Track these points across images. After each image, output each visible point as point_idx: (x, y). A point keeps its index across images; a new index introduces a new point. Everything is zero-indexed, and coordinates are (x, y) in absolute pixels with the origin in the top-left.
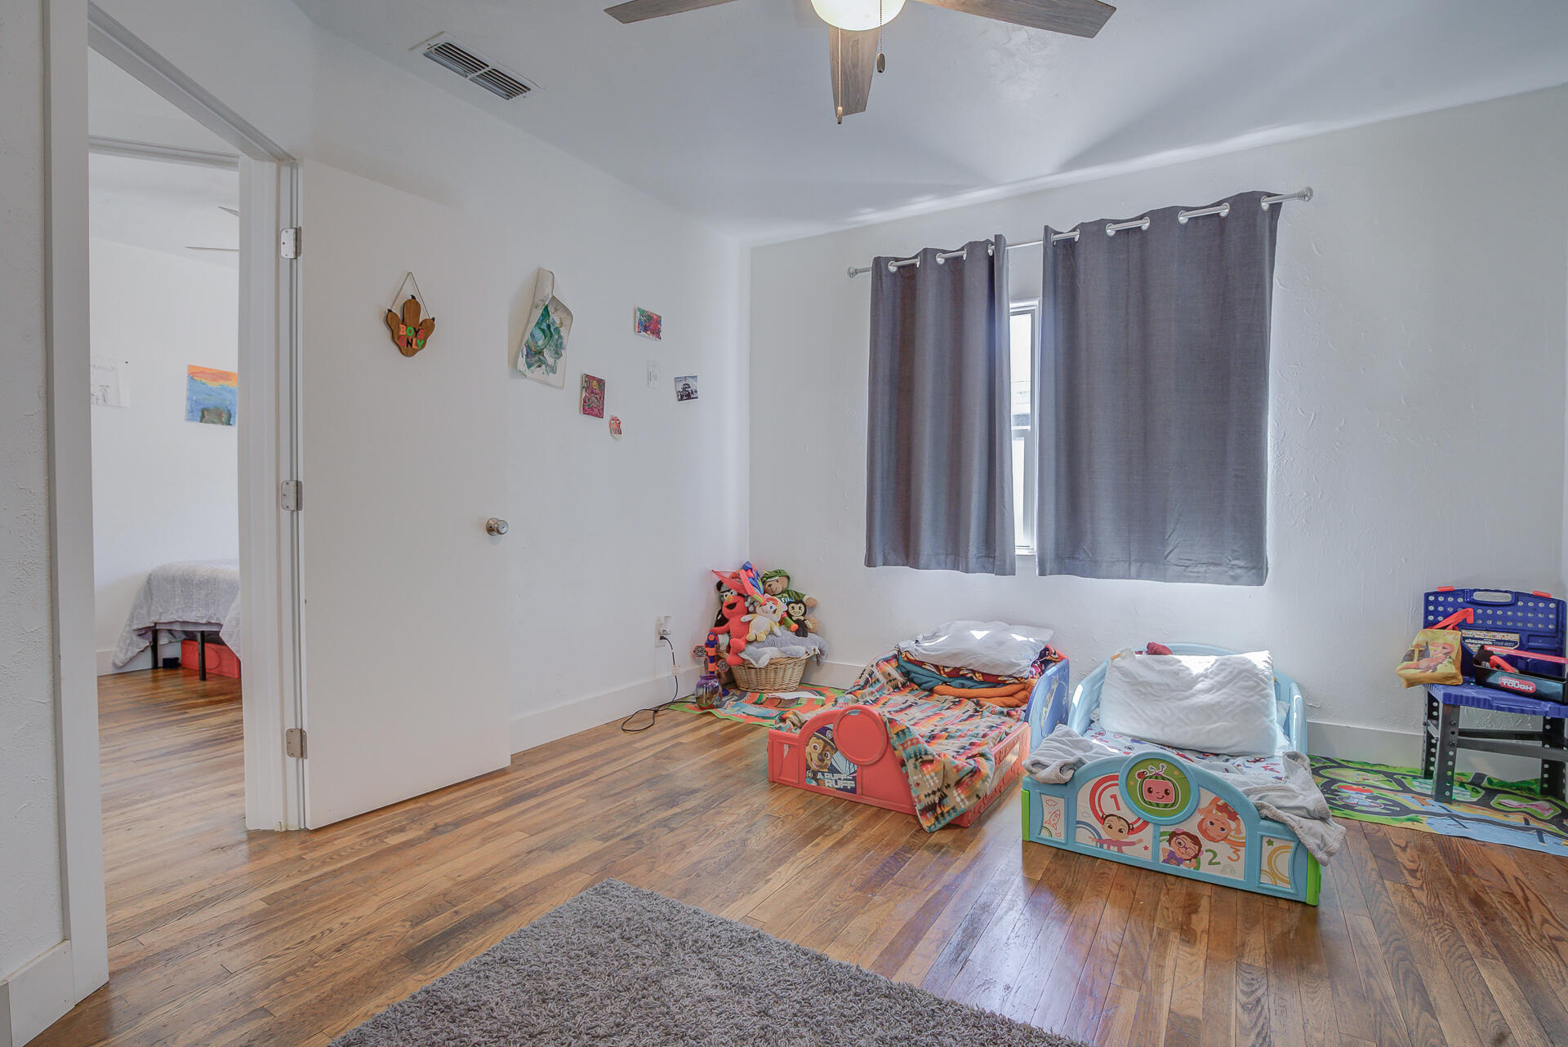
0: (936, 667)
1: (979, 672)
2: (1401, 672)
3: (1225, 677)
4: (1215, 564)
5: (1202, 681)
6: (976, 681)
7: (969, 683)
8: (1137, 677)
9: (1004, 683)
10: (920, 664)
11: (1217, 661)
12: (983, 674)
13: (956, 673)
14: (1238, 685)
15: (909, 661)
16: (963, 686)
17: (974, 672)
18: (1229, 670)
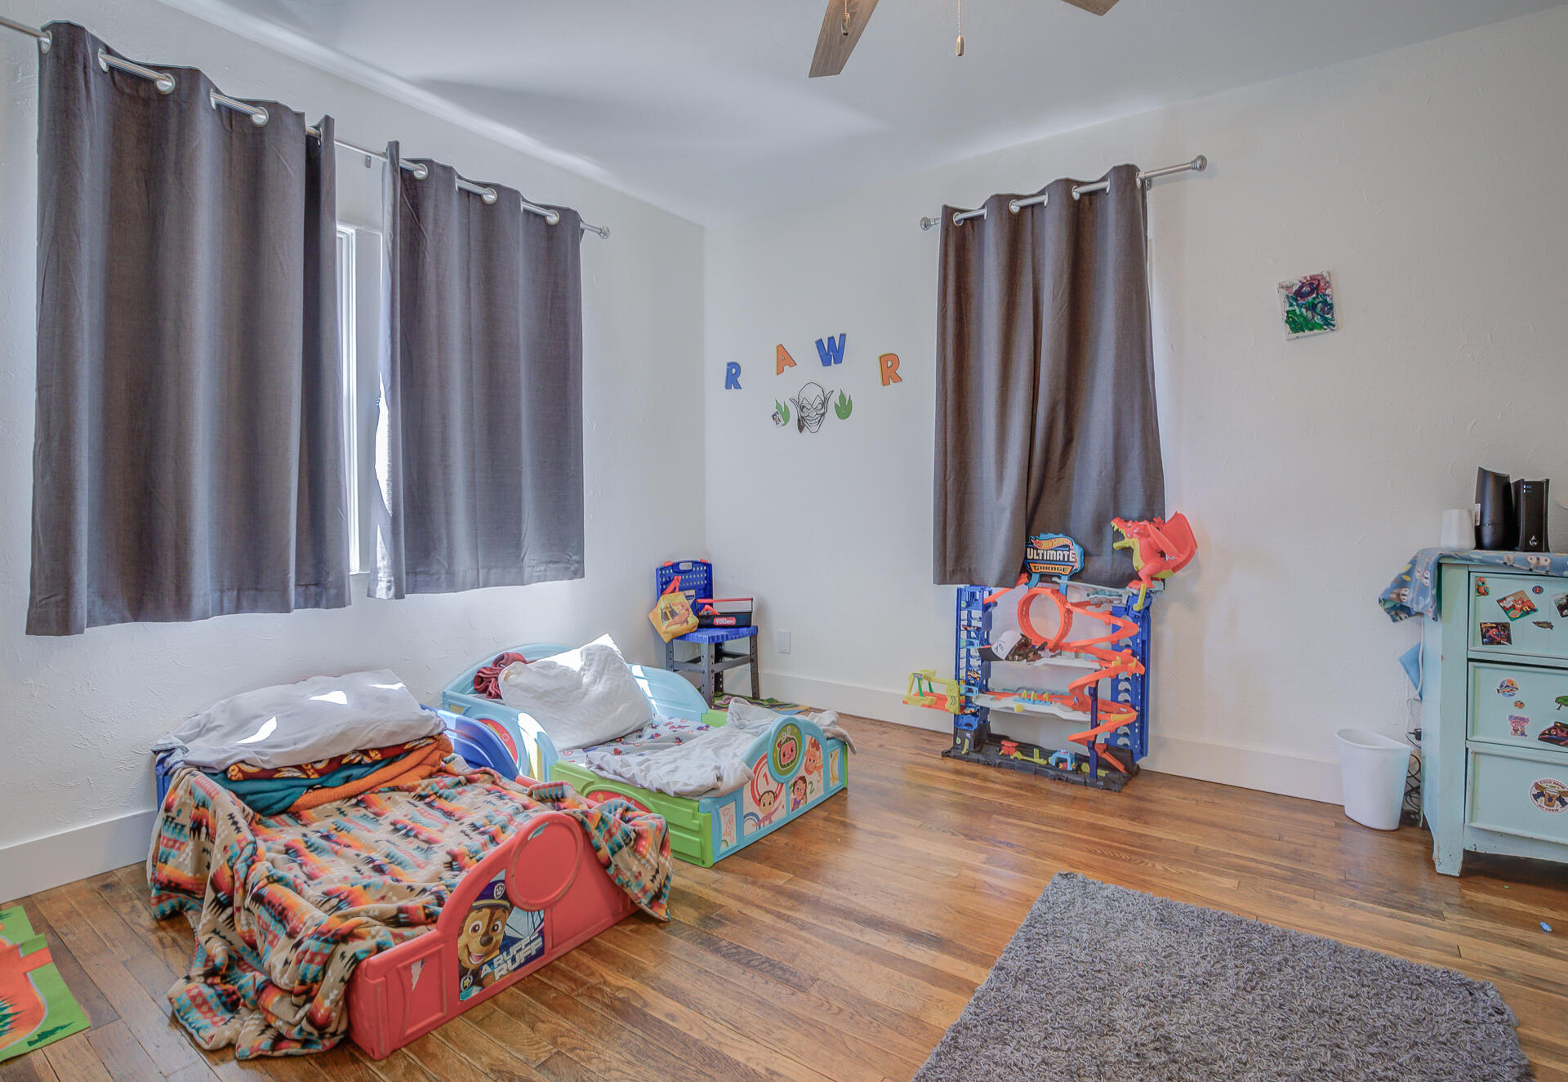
0: (299, 767)
1: (373, 749)
2: (669, 629)
3: (598, 666)
4: (556, 562)
5: (584, 675)
6: (367, 765)
7: (356, 772)
8: (537, 689)
9: (412, 750)
10: (267, 775)
11: (582, 653)
12: (380, 750)
13: (337, 764)
14: (611, 669)
15: (248, 777)
16: (348, 780)
17: (365, 752)
18: (597, 658)
